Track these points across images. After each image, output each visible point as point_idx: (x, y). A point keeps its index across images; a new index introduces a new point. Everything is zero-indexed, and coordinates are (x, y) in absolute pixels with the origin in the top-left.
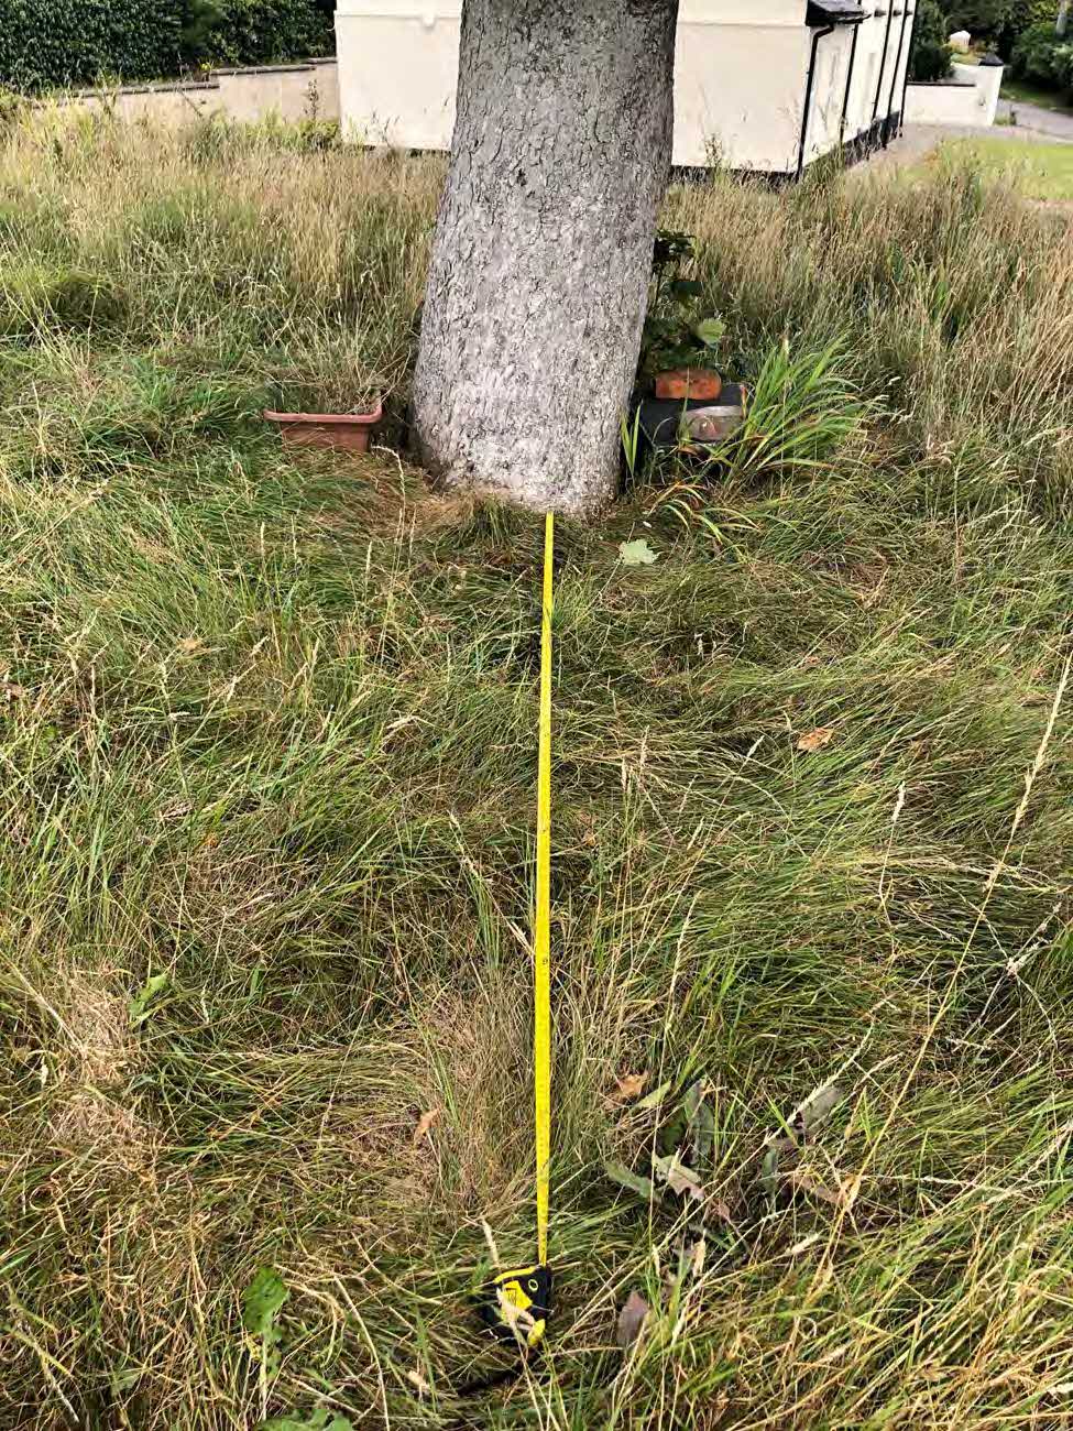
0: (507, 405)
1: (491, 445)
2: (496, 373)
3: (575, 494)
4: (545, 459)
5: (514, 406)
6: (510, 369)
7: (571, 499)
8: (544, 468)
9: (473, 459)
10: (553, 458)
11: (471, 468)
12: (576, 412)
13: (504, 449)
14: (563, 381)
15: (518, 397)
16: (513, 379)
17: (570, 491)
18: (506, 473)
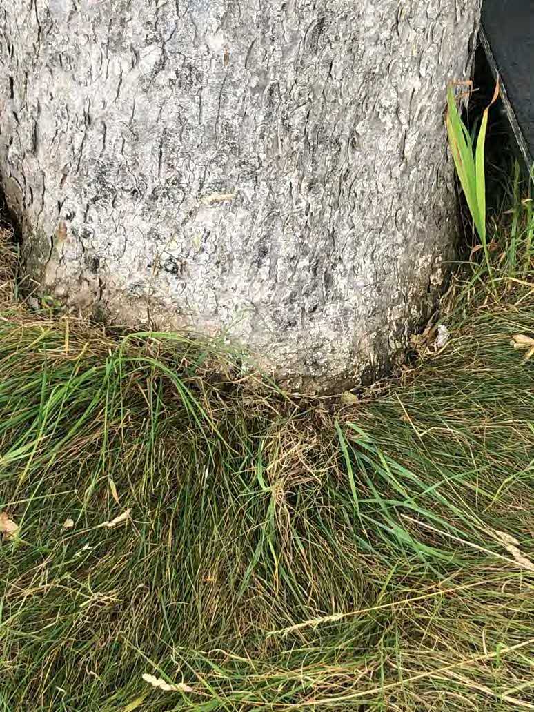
0: (156, 137)
1: (132, 221)
2: (119, 62)
3: (345, 312)
4: (264, 252)
5: (174, 139)
6: (151, 55)
7: (336, 325)
8: (264, 272)
9: (96, 244)
10: (285, 245)
11: (95, 265)
12: (332, 133)
13: (163, 230)
14: (290, 75)
15: (181, 120)
16: (162, 79)
17: (332, 310)
18: (175, 283)
